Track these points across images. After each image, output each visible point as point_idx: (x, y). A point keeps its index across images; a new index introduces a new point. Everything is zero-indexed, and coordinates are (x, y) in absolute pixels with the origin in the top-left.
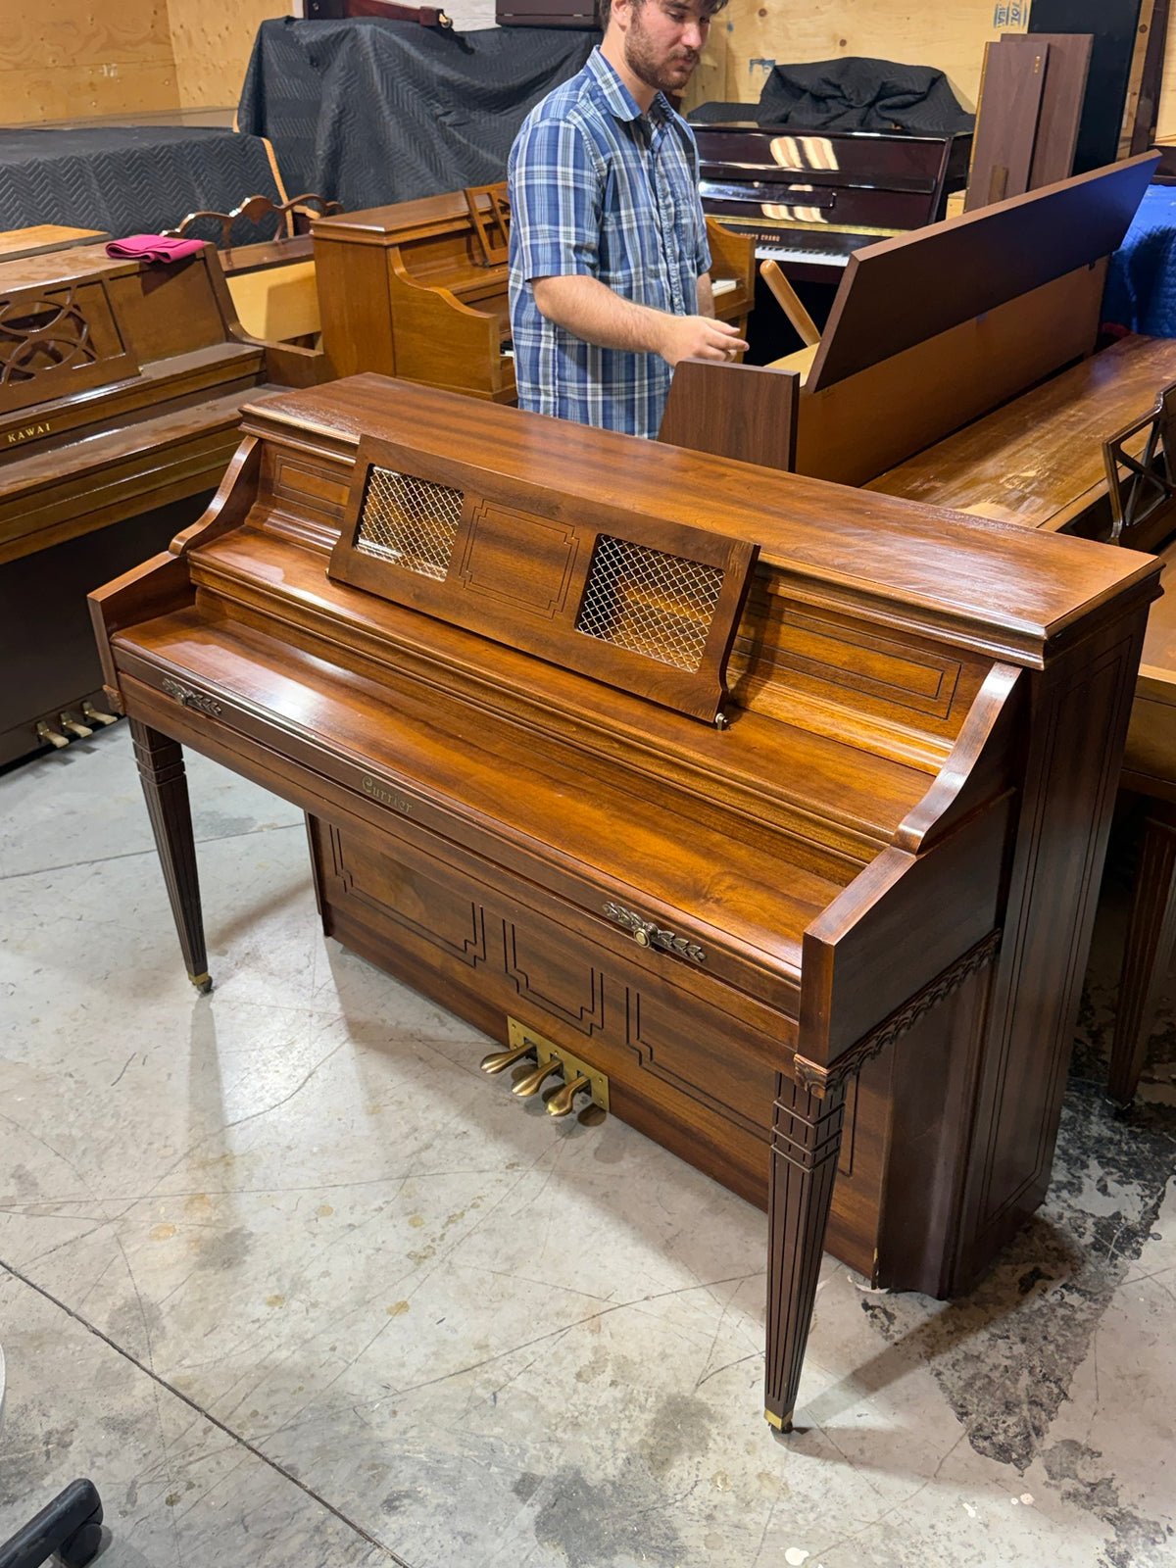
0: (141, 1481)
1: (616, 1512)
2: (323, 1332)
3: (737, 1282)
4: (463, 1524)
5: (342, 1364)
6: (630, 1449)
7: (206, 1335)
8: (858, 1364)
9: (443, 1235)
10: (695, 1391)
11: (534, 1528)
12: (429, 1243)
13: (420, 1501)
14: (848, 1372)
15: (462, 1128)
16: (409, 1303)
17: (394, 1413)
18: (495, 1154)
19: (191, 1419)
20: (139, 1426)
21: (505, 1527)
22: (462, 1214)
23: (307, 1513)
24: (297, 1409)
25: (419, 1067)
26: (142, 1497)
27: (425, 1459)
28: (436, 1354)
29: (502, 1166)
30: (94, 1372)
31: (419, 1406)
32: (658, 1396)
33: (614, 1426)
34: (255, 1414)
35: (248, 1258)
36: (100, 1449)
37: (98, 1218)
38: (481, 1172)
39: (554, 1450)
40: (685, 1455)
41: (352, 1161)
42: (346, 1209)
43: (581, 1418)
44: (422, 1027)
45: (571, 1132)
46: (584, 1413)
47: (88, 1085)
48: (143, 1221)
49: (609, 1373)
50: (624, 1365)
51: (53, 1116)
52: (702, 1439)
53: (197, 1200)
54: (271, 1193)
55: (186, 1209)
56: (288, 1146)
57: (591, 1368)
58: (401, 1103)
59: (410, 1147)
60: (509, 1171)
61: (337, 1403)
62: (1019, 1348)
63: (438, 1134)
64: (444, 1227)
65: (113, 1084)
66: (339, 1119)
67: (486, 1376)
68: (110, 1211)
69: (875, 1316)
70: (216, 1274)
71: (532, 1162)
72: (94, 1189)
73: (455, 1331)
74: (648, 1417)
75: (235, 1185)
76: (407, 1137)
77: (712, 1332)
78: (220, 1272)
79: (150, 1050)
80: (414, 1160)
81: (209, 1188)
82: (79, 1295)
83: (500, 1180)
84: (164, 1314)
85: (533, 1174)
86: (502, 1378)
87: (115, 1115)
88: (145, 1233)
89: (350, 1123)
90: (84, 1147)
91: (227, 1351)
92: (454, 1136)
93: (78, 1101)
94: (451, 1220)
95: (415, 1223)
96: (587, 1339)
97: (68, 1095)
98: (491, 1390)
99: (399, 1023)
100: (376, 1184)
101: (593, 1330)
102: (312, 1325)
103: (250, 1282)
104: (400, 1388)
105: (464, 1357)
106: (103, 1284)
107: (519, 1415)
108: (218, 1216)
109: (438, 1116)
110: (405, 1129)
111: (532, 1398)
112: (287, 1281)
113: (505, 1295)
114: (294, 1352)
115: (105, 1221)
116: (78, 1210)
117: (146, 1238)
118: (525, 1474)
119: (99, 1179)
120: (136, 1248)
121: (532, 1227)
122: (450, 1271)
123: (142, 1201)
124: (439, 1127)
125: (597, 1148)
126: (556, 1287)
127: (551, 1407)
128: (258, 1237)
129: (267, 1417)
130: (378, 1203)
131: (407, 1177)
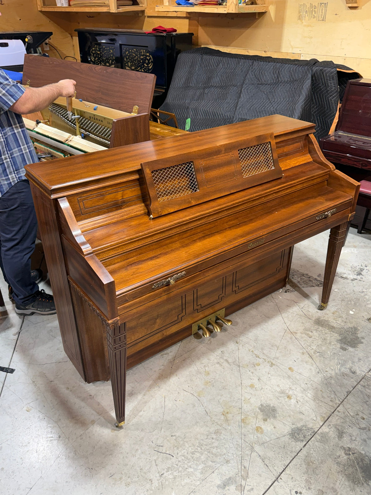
0: (358, 427)
1: (347, 335)
2: (301, 386)
3: (280, 309)
4: (356, 360)
5: (311, 382)
6: (330, 331)
7: (304, 414)
8: (301, 296)
9: (263, 359)
10: (312, 320)
11: (354, 348)
12: (267, 362)
13: (351, 367)
14: (304, 298)
15: (220, 352)
16: (289, 367)
17: (326, 371)
18: (231, 346)
19: (335, 416)
20: (340, 429)
21: (355, 353)
22: (255, 354)
23: (360, 389)
24: (328, 392)
25: (188, 361)
26: (364, 426)
27: (339, 366)
28: (306, 362)
29: (237, 345)
30: (322, 444)
31: (324, 366)
32: (314, 325)
33: (324, 333)
34: (331, 401)
35: (272, 405)
36: (349, 439)
37: (251, 452)
38: (239, 349)
39: (333, 343)
40: (330, 323)
41: (230, 379)
42: (252, 381)
43: (323, 338)
44: (167, 359)
45: (225, 330)
46: (321, 338)
47: (171, 466)
48: (254, 437)
49: (308, 332)
50: (306, 329)
51: (189, 478)
52: (325, 320)
53: (245, 421)
54: (243, 400)
55: (248, 424)
56: (221, 396)
57: (308, 335)
58: (205, 366)
59: (225, 364)
60: (239, 343)
61: (325, 383)
62: (295, 276)
63: (222, 358)
64: (260, 359)
65: (173, 457)
66: (210, 382)
67: (312, 353)
68: (247, 448)
69: (288, 292)
70: (278, 413)
71: (236, 339)
72: (235, 456)
73: (298, 358)
74: (321, 328)
75: (237, 411)
76: (221, 365)
77: (295, 315)
78: (278, 412)
79: (153, 445)
80: (232, 364)
81: (239, 418)
82: (289, 453)
83: (243, 346)
84: (296, 426)
85: (240, 339)
86: (313, 350)
87: (193, 453)
88: (259, 435)
89: (212, 379)
90: (211, 463)
91: (309, 409)
92: (223, 355)
93: (180, 469)
94: (257, 357)
95: (259, 365)
96: (299, 335)
97: (175, 474)
98: (316, 353)
99: (162, 365)
100: (241, 373)
101: (296, 333)
102: (298, 389)
103: (282, 404)
104: (318, 370)
105: (306, 357)
106: (283, 446)
107: (324, 348)
108: (253, 414)
109: (214, 357)
110: (217, 366)
111: (318, 345)
112: (281, 395)
113: (285, 348)
114: (308, 393)
115: (252, 449)
116: (246, 460)
117: (262, 435)
118: (340, 349)
119: (229, 455)
120: (267, 438)
121: (261, 341)
122: (278, 358)
123: (243, 439)
124: (218, 357)
125: (232, 325)
126: (282, 338)
127: (320, 343)
128: (263, 403)
129: (332, 398)
130: (249, 373)
131: (239, 366)
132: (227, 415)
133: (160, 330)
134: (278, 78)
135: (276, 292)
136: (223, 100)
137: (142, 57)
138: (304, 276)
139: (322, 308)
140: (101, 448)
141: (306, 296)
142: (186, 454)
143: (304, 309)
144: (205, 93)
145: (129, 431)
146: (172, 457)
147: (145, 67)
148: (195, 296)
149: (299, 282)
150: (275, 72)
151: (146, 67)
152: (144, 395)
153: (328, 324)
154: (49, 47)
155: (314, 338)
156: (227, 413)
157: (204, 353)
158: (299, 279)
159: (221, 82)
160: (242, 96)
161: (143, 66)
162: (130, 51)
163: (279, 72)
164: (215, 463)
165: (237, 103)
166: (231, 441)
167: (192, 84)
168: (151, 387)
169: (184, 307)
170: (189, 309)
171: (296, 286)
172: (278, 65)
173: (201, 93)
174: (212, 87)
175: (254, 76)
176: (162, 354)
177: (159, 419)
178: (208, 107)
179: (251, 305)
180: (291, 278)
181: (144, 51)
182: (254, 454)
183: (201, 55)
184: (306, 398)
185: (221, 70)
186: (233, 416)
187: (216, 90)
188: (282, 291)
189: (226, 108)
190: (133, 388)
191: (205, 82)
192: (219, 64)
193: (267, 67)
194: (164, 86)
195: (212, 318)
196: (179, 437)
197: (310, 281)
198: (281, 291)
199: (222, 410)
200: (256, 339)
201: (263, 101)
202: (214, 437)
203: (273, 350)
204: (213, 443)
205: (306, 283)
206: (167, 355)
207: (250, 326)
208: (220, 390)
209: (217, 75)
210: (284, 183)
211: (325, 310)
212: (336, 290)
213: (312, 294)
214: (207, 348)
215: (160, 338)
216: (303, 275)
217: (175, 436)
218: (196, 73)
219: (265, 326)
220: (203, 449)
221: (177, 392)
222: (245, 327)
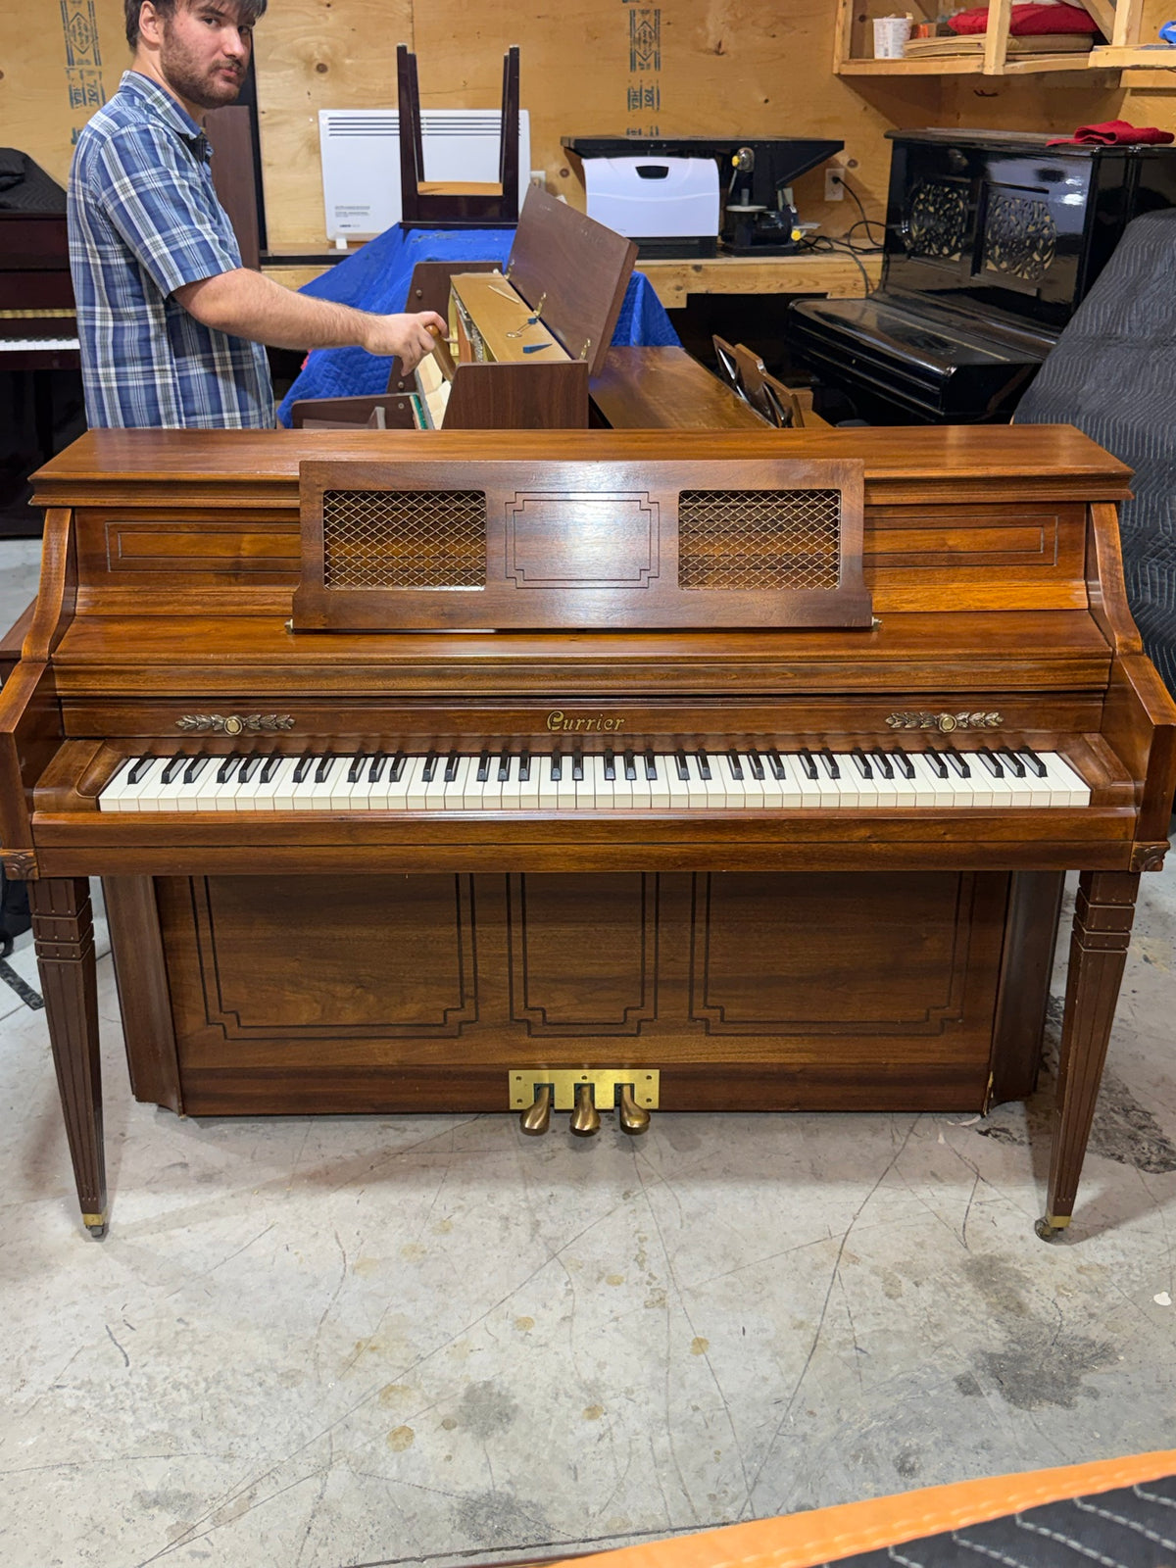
1: (1041, 1355)
2: (668, 1404)
3: (891, 1170)
4: (970, 1439)
5: (720, 1413)
6: (990, 1315)
7: (576, 1479)
8: (1029, 1168)
9: (650, 1275)
10: (970, 1252)
11: (1011, 1405)
12: (649, 1288)
13: (919, 1451)
14: (1031, 1178)
15: (543, 1194)
16: (700, 1336)
17: (811, 1413)
18: (602, 1196)
21: (996, 1419)
22: (642, 1252)
24: (738, 1468)
25: (432, 1173)
27: (880, 1424)
28: (776, 1354)
29: (620, 1200)
31: (821, 1396)
32: (955, 1271)
33: (959, 1308)
34: (712, 1497)
35: (516, 1401)
37: (311, 1473)
38: (609, 1214)
39: (949, 1352)
40: (1023, 1293)
41: (486, 1275)
42: (541, 1310)
43: (932, 1319)
44: (386, 1143)
45: (634, 1145)
46: (929, 1316)
47: (96, 1382)
48: (365, 1445)
49: (905, 1280)
50: (905, 1268)
51: (102, 1431)
52: (1018, 1276)
53: (391, 1394)
54: (453, 1342)
55: (389, 1407)
56: (410, 1300)
57: (891, 1285)
58: (460, 1207)
59: (522, 1234)
60: (630, 1200)
61: (760, 1440)
63: (532, 1211)
64: (642, 1270)
65: (127, 1365)
67: (832, 1341)
68: (313, 1460)
69: (996, 1136)
70: (506, 1432)
71: (638, 1183)
72: (262, 1456)
73: (764, 1330)
74: (968, 1287)
75: (405, 1359)
76: (507, 1228)
77: (925, 1210)
78: (509, 1428)
79: (119, 1314)
80: (540, 1240)
81: (385, 1377)
82: (403, 1540)
83: (633, 1211)
84: (512, 1493)
85: (651, 1190)
86: (845, 1334)
87: (176, 1386)
88: (383, 1451)
89: (438, 1249)
90: (188, 1432)
91: (614, 1475)
92: (546, 1204)
93: (109, 1401)
94: (640, 1261)
95: (615, 1282)
96: (859, 1269)
97: (87, 1404)
98: (850, 1346)
99: (357, 1151)
100: (536, 1277)
101: (855, 1261)
102: (651, 1406)
103: (548, 1416)
104: (788, 1394)
105: (798, 1341)
106: (410, 1515)
107: (894, 1348)
108: (434, 1392)
109: (510, 1198)
110: (495, 1224)
111: (885, 1331)
112: (577, 1393)
113: (762, 1282)
114: (669, 1434)
115: (322, 1471)
116: (277, 1483)
117: (391, 1454)
118: (955, 1380)
119: (254, 1445)
120: (395, 1468)
121: (708, 1226)
122: (695, 1295)
123: (333, 1431)
124: (524, 1205)
125: (672, 1144)
126: (787, 1252)
127: (904, 1327)
128: (498, 1381)
129: (725, 1492)
130: (561, 1288)
131: (555, 1255)
132: (366, 1352)
135: (949, 1121)
137: (1031, 230)
138: (1127, 1116)
140: (13, 1254)
142: (160, 1377)
143: (986, 1208)
144: (1148, 364)
145: (106, 1255)
146: (124, 1364)
151: (1037, 263)
152: (233, 1196)
153: (1012, 1291)
154: (844, 194)
156: (373, 1349)
157: (497, 1177)
164: (197, 1441)
166: (297, 1418)
167: (1123, 327)
168: (270, 1186)
169: (469, 990)
170: (493, 1008)
173: (1137, 364)
176: (386, 1123)
177: (200, 1269)
179: (806, 1118)
181: (1041, 207)
182: (313, 1484)
184: (642, 1445)
186: (377, 1365)
190: (228, 1166)
196: (193, 1331)
197: (1134, 1138)
199: (368, 1334)
200: (700, 1213)
202: (271, 1380)
203: (710, 1269)
204: (250, 1393)
205: (1104, 1138)
206: (397, 1132)
207: (727, 1171)
208: (425, 1286)
211: (1064, 1247)
214: (522, 1168)
216: (1128, 1110)
217: (187, 1324)
220: (210, 1392)
221: (314, 1231)
222: (705, 1167)
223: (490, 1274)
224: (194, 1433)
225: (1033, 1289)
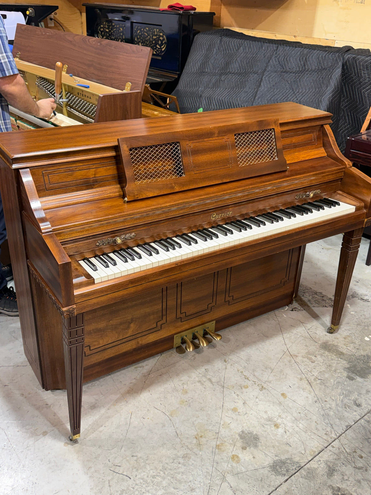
0: (354, 465)
1: (357, 364)
2: (292, 415)
3: (282, 328)
4: (364, 391)
5: (306, 411)
6: (337, 358)
7: (291, 446)
8: (310, 316)
9: (253, 381)
10: (319, 343)
12: (256, 385)
13: (357, 399)
14: (313, 319)
15: (204, 370)
16: (282, 393)
17: (326, 401)
18: (218, 364)
19: (328, 451)
20: (331, 466)
21: (364, 384)
22: (245, 376)
23: (363, 424)
24: (324, 424)
26: (360, 465)
27: (342, 396)
28: (303, 389)
29: (225, 363)
30: (307, 481)
31: (323, 395)
32: (320, 350)
33: (330, 359)
34: (326, 434)
35: (255, 433)
36: (341, 478)
37: (221, 482)
38: (226, 368)
39: (339, 371)
40: (339, 349)
41: (211, 400)
42: (235, 404)
43: (327, 364)
44: (141, 373)
45: (213, 346)
46: (326, 364)
47: (126, 489)
48: (227, 466)
49: (312, 356)
50: (309, 353)
52: (334, 345)
53: (220, 447)
54: (221, 424)
55: (223, 451)
56: (197, 417)
57: (310, 359)
58: (183, 384)
59: (208, 384)
60: (227, 362)
61: (322, 414)
62: (306, 294)
63: (205, 376)
64: (250, 381)
65: (130, 478)
66: (186, 401)
67: (312, 380)
68: (218, 478)
69: (295, 310)
70: (261, 443)
71: (225, 357)
72: (202, 484)
73: (294, 384)
74: (327, 353)
75: (213, 435)
76: (203, 384)
77: (298, 336)
78: (260, 441)
79: (110, 464)
80: (215, 383)
81: (214, 443)
82: (266, 486)
83: (231, 365)
84: (279, 458)
85: (230, 357)
86: (313, 377)
87: (154, 477)
88: (234, 465)
89: (190, 399)
90: (173, 489)
91: (299, 441)
92: (206, 373)
93: (137, 493)
94: (247, 379)
95: (247, 387)
96: (300, 358)
98: (317, 379)
99: (135, 379)
100: (225, 395)
101: (297, 356)
102: (289, 417)
103: (266, 433)
104: (316, 399)
105: (305, 384)
106: (261, 479)
107: (327, 375)
108: (231, 441)
109: (195, 375)
110: (198, 384)
111: (320, 372)
112: (267, 423)
113: (281, 371)
114: (300, 423)
115: (224, 479)
116: (214, 490)
117: (238, 464)
118: (347, 378)
119: (196, 482)
120: (243, 468)
121: (254, 361)
122: (270, 382)
123: (215, 466)
124: (201, 375)
125: (223, 342)
126: (279, 361)
127: (324, 369)
128: (244, 429)
129: (327, 431)
130: (234, 395)
131: (224, 386)
132: (200, 439)
133: (134, 337)
134: (305, 66)
135: (281, 310)
136: (241, 88)
137: (154, 37)
138: (317, 295)
139: (332, 331)
141: (315, 316)
142: (145, 477)
143: (311, 330)
144: (222, 80)
145: (84, 447)
146: (129, 479)
147: (157, 49)
148: (179, 301)
149: (309, 301)
150: (302, 58)
151: (159, 48)
152: (108, 409)
153: (336, 350)
154: (54, 23)
155: (317, 364)
156: (201, 437)
157: (185, 370)
158: (311, 297)
159: (240, 68)
160: (262, 84)
161: (155, 47)
162: (142, 29)
163: (306, 59)
164: (178, 490)
165: (256, 92)
166: (200, 468)
167: (207, 69)
168: (117, 401)
169: (164, 313)
170: (171, 316)
171: (305, 305)
172: (306, 51)
173: (217, 81)
174: (230, 73)
175: (278, 63)
176: (135, 366)
177: (121, 437)
178: (223, 96)
179: (249, 321)
180: (301, 296)
181: (158, 30)
182: (225, 485)
183: (220, 36)
184: (297, 429)
185: (241, 54)
186: (207, 441)
187: (234, 77)
188: (288, 309)
189: (244, 97)
190: (97, 400)
191: (222, 68)
192: (240, 47)
193: (293, 52)
194: (177, 72)
195: (199, 331)
196: (141, 457)
197: (323, 300)
198: (286, 309)
199: (195, 433)
200: (249, 359)
201: (285, 92)
202: (181, 461)
203: (266, 373)
204: (179, 468)
205: (318, 302)
206: (142, 368)
207: (244, 344)
208: (197, 411)
209: (236, 60)
210: (288, 177)
211: (336, 334)
212: (353, 313)
213: (323, 315)
214: (189, 365)
215: (134, 347)
216: (316, 293)
217: (136, 456)
218: (213, 57)
219: (260, 346)
220: (166, 473)
221: (146, 409)
222: (237, 345)
223: (211, 399)
224: (174, 488)
225: (340, 347)
